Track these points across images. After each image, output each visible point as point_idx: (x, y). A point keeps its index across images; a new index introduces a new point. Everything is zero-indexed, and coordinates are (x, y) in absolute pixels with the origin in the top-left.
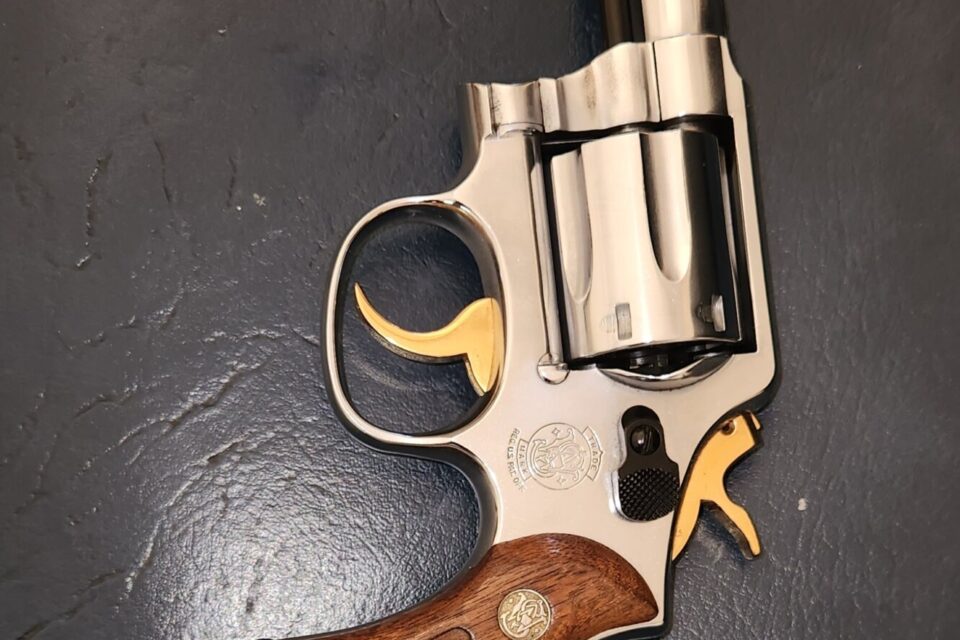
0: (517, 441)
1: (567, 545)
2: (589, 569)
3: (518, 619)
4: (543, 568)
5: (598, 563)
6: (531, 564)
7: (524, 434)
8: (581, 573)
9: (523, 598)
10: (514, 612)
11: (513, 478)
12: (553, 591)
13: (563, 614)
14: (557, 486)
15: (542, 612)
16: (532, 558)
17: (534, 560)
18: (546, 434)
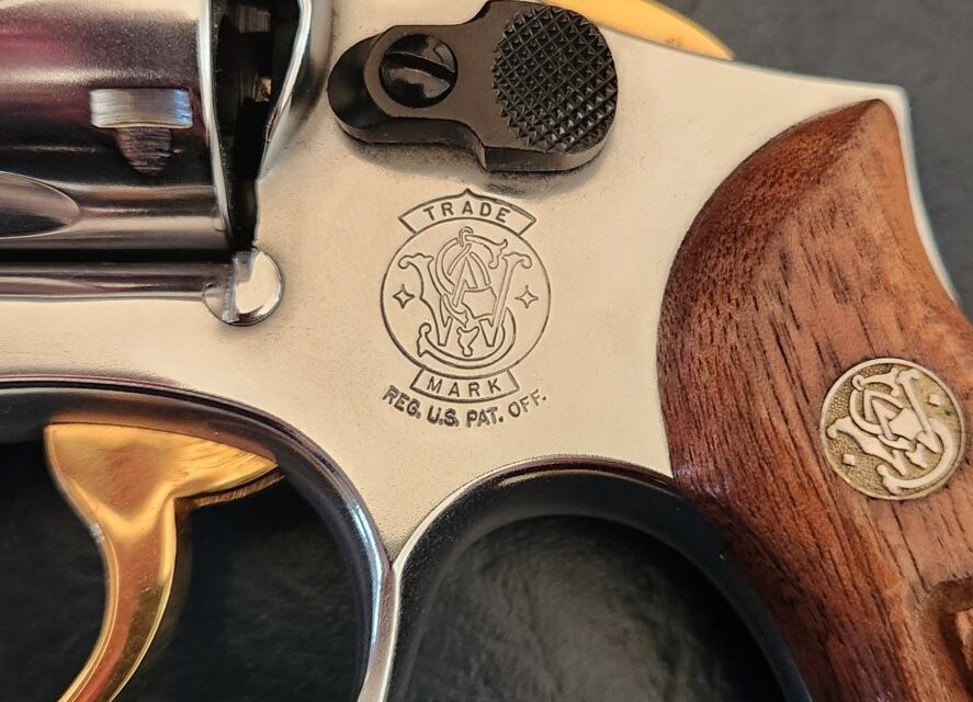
0: (412, 395)
1: (704, 299)
2: (775, 242)
3: (902, 444)
4: (766, 365)
5: (759, 221)
6: (749, 394)
7: (402, 375)
8: (785, 267)
9: (845, 424)
10: (884, 454)
11: (507, 417)
12: (830, 346)
13: (895, 325)
14: (538, 308)
15: (888, 379)
16: (733, 389)
17: (739, 385)
18: (406, 322)
